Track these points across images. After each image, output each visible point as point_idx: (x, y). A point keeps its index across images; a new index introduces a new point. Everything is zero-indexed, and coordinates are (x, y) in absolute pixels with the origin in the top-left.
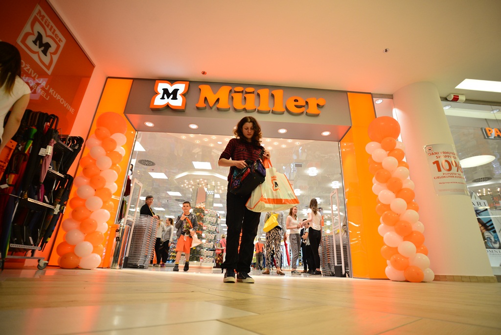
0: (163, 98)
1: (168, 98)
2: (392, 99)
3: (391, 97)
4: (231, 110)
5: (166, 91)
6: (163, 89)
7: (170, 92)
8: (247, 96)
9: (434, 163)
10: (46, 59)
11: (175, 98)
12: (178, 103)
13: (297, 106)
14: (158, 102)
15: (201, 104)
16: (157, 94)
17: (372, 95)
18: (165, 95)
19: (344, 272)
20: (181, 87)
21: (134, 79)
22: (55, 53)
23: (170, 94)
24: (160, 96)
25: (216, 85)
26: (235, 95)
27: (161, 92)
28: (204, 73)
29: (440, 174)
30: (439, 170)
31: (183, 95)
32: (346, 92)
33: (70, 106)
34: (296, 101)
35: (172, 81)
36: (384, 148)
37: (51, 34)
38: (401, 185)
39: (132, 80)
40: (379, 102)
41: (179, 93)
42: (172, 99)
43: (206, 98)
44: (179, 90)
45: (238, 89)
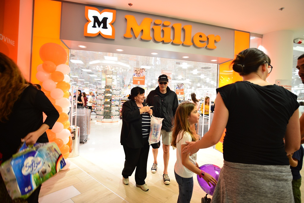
0: (94, 26)
1: (99, 26)
2: (262, 38)
3: (261, 36)
4: (152, 41)
5: (96, 19)
6: (93, 17)
7: (101, 20)
8: (165, 29)
11: (105, 27)
12: (108, 32)
13: (200, 41)
14: (91, 30)
16: (88, 21)
17: (250, 34)
18: (96, 23)
23: (101, 23)
24: (91, 24)
26: (156, 28)
27: (92, 20)
28: (130, 5)
31: (112, 24)
32: (234, 30)
33: (10, 40)
35: (101, 8)
39: (61, 3)
40: (252, 38)
41: (109, 21)
42: (102, 28)
43: (132, 29)
44: (107, 18)
45: (158, 21)
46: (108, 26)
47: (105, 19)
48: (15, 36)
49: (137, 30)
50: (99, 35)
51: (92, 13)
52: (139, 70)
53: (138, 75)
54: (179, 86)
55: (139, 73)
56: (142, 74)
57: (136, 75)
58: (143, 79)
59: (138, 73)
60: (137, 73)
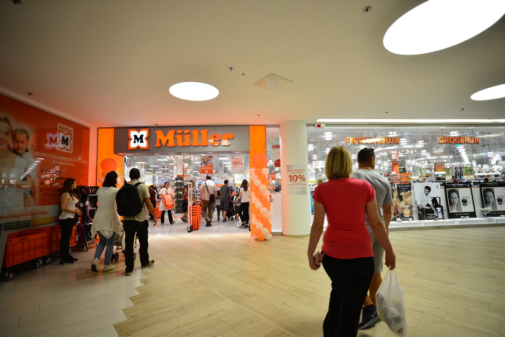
0: (135, 142)
1: (138, 142)
3: (278, 126)
5: (136, 136)
6: (134, 136)
7: (139, 137)
8: (185, 136)
10: (68, 147)
11: (142, 142)
12: (144, 145)
13: (216, 141)
14: (133, 145)
15: (158, 144)
16: (131, 139)
17: (266, 126)
18: (136, 140)
20: (144, 133)
21: (115, 128)
22: (71, 141)
23: (139, 139)
24: (133, 141)
25: (165, 128)
27: (133, 138)
28: (157, 125)
29: (291, 183)
30: (291, 181)
31: (147, 139)
32: (249, 125)
34: (215, 137)
35: (138, 129)
37: (68, 132)
38: (262, 194)
39: (113, 129)
40: (270, 130)
41: (144, 137)
42: (140, 142)
43: (160, 140)
45: (180, 131)
46: (144, 140)
47: (142, 136)
48: (87, 159)
49: (164, 141)
50: (138, 147)
51: (133, 133)
55: (207, 162)
56: (209, 162)
57: (203, 164)
60: (204, 162)
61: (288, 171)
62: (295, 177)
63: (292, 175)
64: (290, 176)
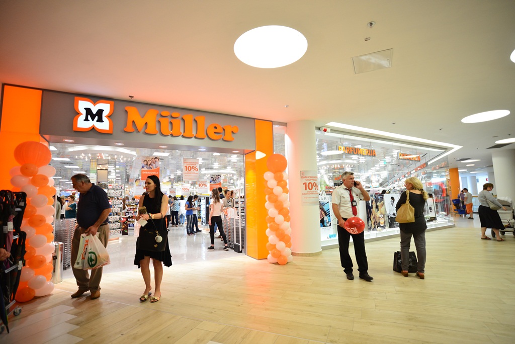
0: (86, 119)
1: (93, 120)
2: (286, 126)
3: (285, 124)
4: (158, 134)
5: (88, 111)
6: (85, 109)
7: (94, 112)
8: (174, 121)
9: (304, 184)
11: (100, 120)
12: (105, 126)
13: (216, 133)
14: (82, 123)
15: (130, 127)
17: (273, 123)
18: (89, 116)
19: (241, 250)
20: (106, 107)
21: (43, 90)
23: (95, 116)
24: (83, 117)
25: (143, 106)
26: (162, 120)
27: (84, 112)
28: (131, 97)
29: (306, 192)
30: (306, 189)
31: (109, 117)
32: (255, 119)
34: (215, 128)
36: (276, 178)
38: (283, 205)
39: (41, 92)
41: (104, 114)
42: (97, 121)
43: (133, 121)
44: (103, 110)
45: (165, 113)
46: (104, 118)
47: (100, 112)
49: (140, 123)
50: (93, 129)
51: (83, 105)
52: (151, 159)
53: (148, 166)
54: (214, 179)
55: (151, 164)
56: (154, 165)
57: (145, 167)
58: (156, 172)
59: (149, 164)
60: (147, 164)
61: (302, 177)
62: (310, 185)
63: (308, 182)
64: (305, 184)
